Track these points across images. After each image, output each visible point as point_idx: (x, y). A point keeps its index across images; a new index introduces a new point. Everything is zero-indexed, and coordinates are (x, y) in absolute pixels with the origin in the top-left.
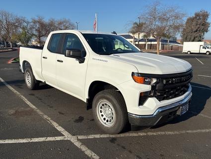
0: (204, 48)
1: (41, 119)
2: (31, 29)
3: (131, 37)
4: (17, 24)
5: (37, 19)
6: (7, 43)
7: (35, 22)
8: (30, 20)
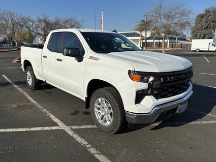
0: (213, 45)
1: (40, 112)
2: (36, 28)
3: (138, 35)
4: (22, 23)
5: (42, 18)
6: (13, 42)
7: (40, 21)
8: (36, 19)
